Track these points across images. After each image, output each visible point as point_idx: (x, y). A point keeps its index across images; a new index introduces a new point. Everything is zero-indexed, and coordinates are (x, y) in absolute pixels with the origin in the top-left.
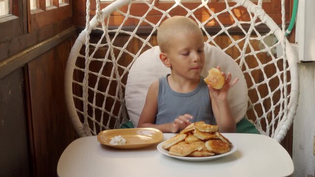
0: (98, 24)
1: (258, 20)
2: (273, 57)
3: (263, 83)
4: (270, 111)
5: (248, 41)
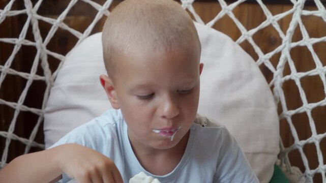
5: (296, 19)
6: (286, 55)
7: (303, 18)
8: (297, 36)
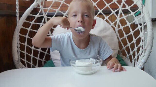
6: (118, 22)
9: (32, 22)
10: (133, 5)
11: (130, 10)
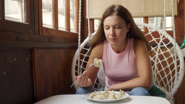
0: (90, 40)
1: (164, 37)
2: (171, 54)
3: (167, 67)
4: (170, 80)
5: (159, 48)
6: (157, 57)
7: (160, 47)
8: (159, 52)
9: (85, 54)
10: (169, 43)
11: (166, 47)
